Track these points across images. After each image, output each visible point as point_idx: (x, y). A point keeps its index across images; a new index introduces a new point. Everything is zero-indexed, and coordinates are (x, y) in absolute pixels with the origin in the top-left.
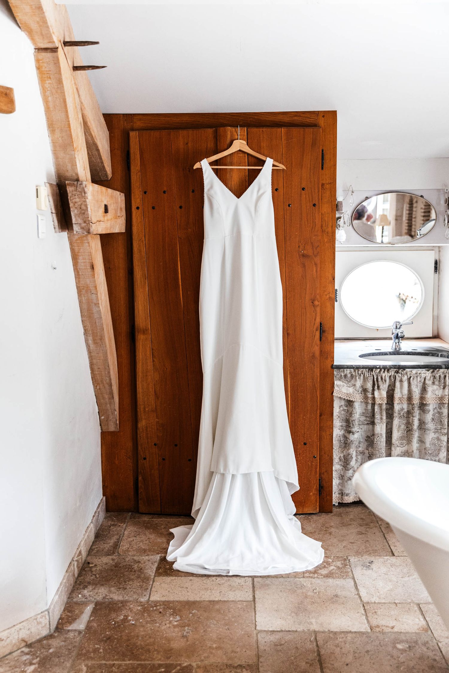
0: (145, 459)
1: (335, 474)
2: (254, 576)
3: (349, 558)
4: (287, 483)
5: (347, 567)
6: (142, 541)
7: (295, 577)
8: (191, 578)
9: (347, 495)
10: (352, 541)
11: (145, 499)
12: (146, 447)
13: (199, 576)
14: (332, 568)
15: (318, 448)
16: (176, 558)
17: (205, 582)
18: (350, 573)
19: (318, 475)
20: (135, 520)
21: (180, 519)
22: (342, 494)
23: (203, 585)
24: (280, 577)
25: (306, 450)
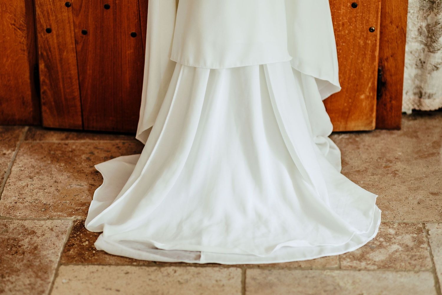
0: (49, 31)
1: (409, 60)
2: (247, 265)
3: (428, 226)
4: (317, 80)
5: (422, 246)
6: (42, 188)
7: (324, 268)
8: (128, 268)
9: (429, 97)
10: (435, 191)
11: (53, 103)
12: (51, 10)
13: (144, 265)
14: (395, 247)
15: (380, 13)
16: (102, 227)
17: (152, 277)
18: (429, 259)
19: (376, 63)
20: (35, 142)
21: (118, 141)
22: (420, 95)
23: (148, 285)
24: (296, 268)
25: (355, 17)
